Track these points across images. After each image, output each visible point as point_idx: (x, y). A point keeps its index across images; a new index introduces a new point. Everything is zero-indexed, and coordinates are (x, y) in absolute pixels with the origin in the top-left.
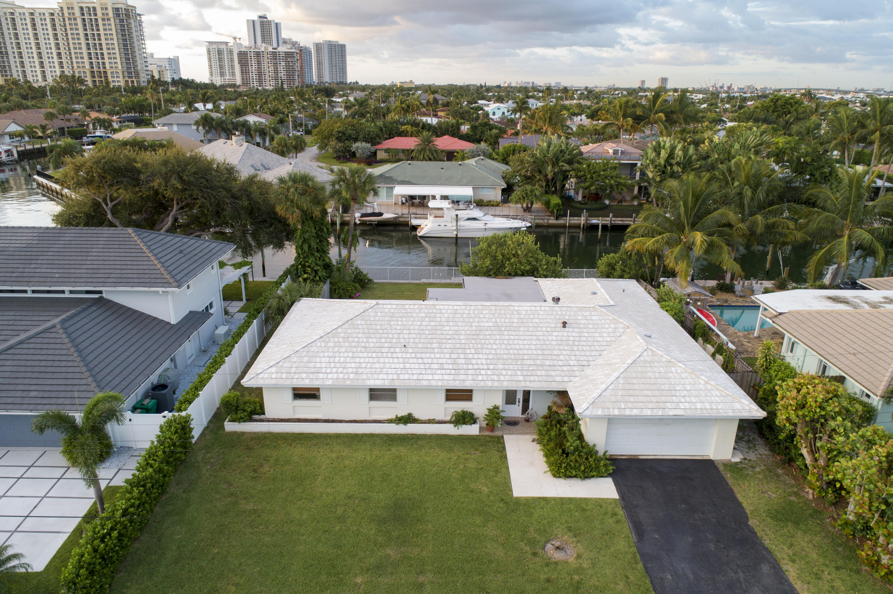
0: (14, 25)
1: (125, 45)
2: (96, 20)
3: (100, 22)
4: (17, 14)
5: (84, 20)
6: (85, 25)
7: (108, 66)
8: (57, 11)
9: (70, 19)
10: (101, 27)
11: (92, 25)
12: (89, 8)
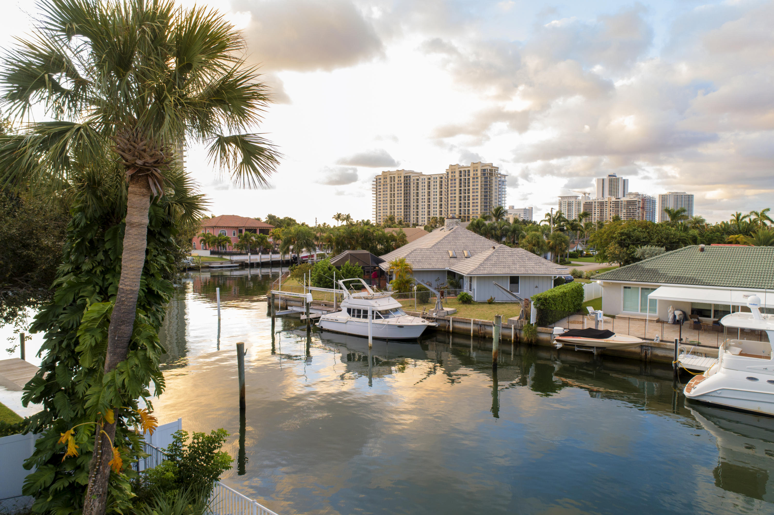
0: (418, 187)
1: (486, 196)
2: (469, 179)
3: (471, 180)
4: (420, 180)
5: (461, 180)
6: (461, 183)
7: (471, 212)
8: (445, 175)
9: (451, 180)
10: (471, 184)
11: (465, 183)
12: (465, 171)
